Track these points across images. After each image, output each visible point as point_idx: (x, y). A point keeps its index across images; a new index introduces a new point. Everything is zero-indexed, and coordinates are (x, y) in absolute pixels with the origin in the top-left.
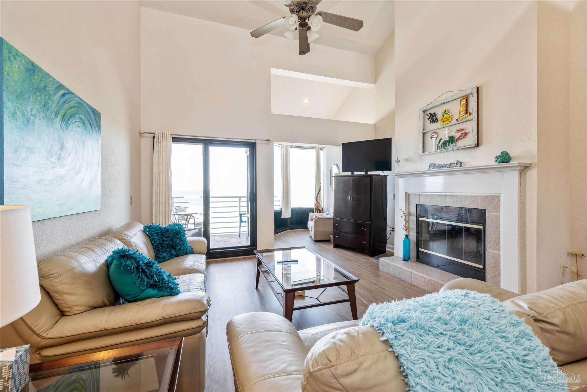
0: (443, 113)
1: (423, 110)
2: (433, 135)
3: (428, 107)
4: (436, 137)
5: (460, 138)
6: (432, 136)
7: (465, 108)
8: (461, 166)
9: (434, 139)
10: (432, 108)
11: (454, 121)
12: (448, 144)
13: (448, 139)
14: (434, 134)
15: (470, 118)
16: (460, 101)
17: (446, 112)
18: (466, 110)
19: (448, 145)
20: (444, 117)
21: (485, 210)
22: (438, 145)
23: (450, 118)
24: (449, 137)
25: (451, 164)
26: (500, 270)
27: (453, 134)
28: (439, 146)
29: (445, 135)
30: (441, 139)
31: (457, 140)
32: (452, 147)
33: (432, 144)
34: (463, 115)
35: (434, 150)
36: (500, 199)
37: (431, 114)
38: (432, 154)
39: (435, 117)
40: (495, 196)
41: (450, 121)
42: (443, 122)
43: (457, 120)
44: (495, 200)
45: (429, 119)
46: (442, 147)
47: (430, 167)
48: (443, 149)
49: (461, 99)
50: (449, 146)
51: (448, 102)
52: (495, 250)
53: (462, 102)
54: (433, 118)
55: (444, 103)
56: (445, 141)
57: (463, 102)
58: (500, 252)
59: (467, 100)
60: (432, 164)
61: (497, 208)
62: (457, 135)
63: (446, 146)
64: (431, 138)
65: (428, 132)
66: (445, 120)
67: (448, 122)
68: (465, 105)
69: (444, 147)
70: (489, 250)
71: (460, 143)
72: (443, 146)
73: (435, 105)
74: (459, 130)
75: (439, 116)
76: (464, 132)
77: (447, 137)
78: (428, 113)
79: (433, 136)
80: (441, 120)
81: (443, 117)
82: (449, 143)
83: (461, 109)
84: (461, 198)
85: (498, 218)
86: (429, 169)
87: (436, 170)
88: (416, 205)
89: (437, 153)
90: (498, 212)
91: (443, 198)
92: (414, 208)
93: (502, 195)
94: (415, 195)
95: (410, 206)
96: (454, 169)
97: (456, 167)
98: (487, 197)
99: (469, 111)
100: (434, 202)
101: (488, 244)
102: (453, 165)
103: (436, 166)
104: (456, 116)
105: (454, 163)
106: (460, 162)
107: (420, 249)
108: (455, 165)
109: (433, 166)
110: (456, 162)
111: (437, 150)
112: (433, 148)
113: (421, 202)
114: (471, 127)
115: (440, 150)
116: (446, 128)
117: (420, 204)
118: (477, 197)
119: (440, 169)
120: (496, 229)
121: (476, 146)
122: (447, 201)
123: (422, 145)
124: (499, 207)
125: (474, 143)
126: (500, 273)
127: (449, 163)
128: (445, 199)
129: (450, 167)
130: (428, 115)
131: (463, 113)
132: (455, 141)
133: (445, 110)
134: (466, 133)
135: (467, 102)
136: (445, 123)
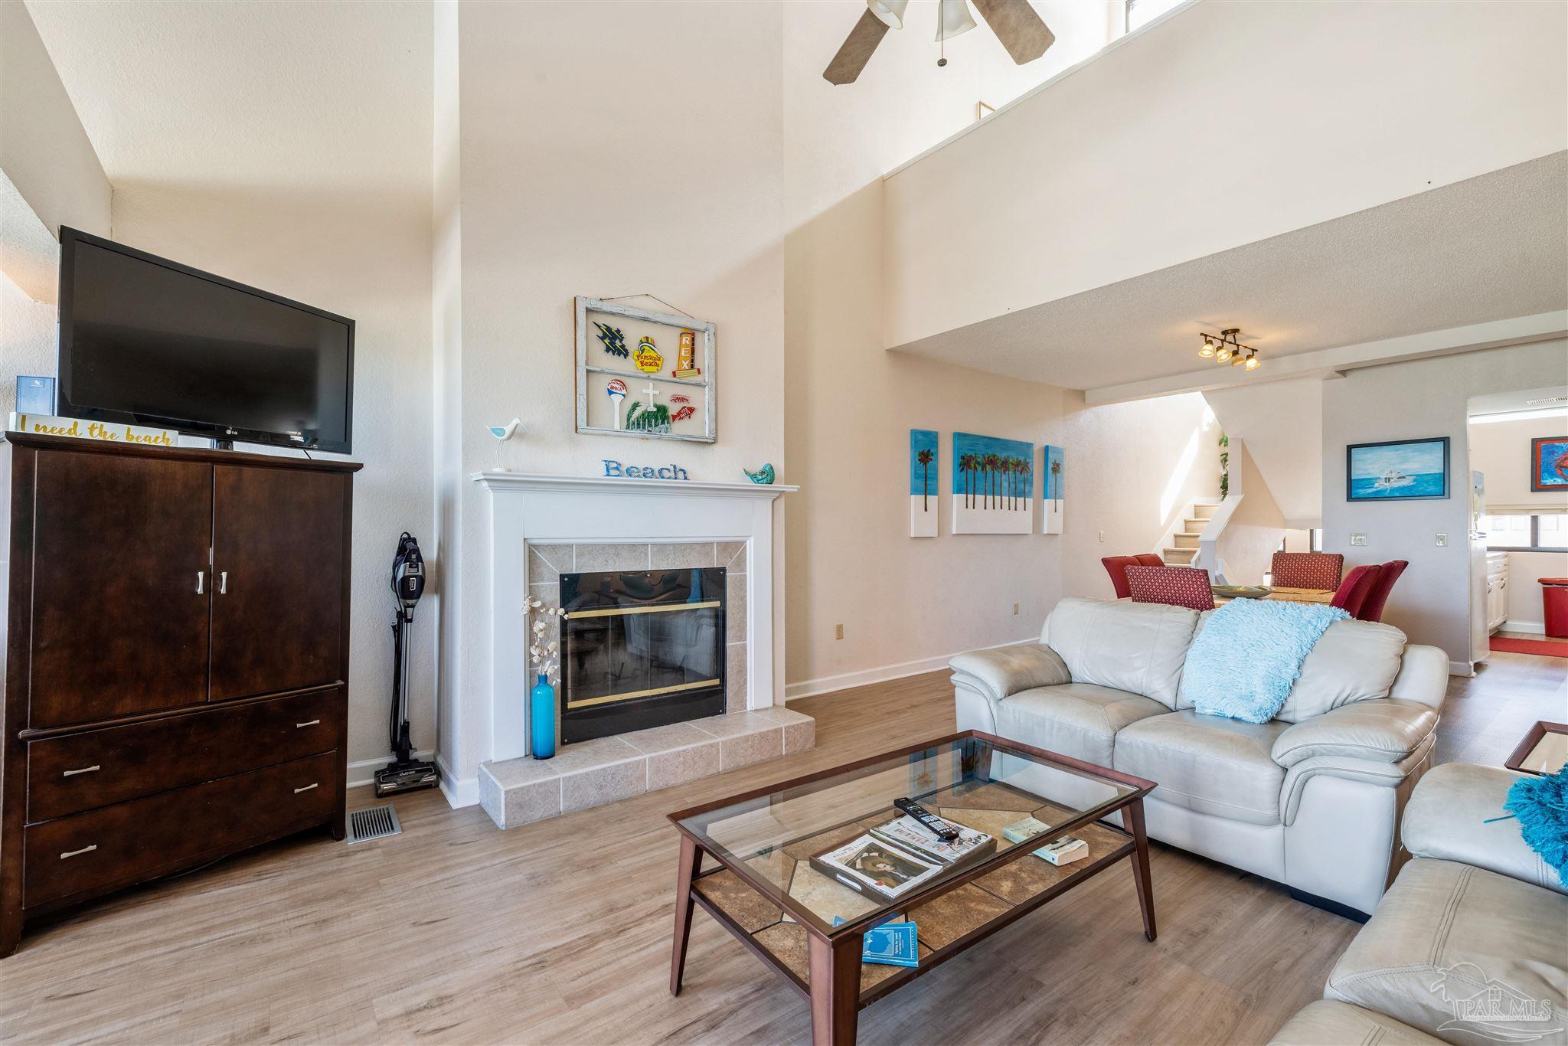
0: (642, 342)
1: (589, 306)
2: (614, 385)
3: (606, 307)
4: (624, 395)
5: (678, 416)
6: (612, 387)
7: (689, 355)
8: (686, 478)
9: (617, 398)
10: (613, 314)
11: (666, 373)
12: (655, 422)
13: (655, 410)
14: (617, 386)
15: (698, 379)
16: (680, 334)
17: (648, 342)
18: (692, 361)
19: (653, 425)
20: (644, 355)
21: (724, 569)
22: (629, 416)
23: (658, 362)
24: (655, 406)
25: (662, 469)
26: (746, 675)
27: (665, 401)
28: (632, 419)
29: (649, 395)
30: (636, 405)
31: (674, 417)
32: (663, 430)
33: (614, 409)
34: (687, 368)
35: (617, 427)
36: (745, 547)
37: (609, 329)
38: (606, 435)
39: (621, 341)
40: (738, 542)
41: (659, 368)
42: (642, 364)
43: (674, 374)
44: (735, 548)
45: (602, 339)
46: (638, 424)
47: (608, 470)
48: (646, 431)
49: (681, 331)
50: (656, 426)
51: (655, 322)
52: (739, 641)
53: (684, 339)
54: (613, 341)
55: (645, 319)
56: (646, 411)
57: (686, 340)
58: (746, 641)
59: (693, 339)
60: (612, 462)
61: (741, 564)
62: (674, 409)
63: (651, 426)
64: (610, 393)
65: (602, 372)
66: (648, 361)
67: (654, 369)
68: (689, 348)
69: (644, 425)
70: (731, 644)
71: (680, 428)
72: (641, 422)
73: (626, 313)
74: (677, 398)
75: (631, 344)
76: (687, 405)
77: (652, 404)
78: (602, 320)
79: (616, 389)
80: (638, 357)
81: (643, 351)
82: (656, 420)
83: (683, 354)
84: (683, 548)
85: (743, 581)
86: (608, 475)
87: (625, 480)
88: (562, 576)
89: (626, 437)
90: (744, 569)
91: (641, 553)
92: (554, 585)
93: (752, 538)
94: (554, 547)
95: (536, 582)
96: (673, 483)
97: (676, 478)
98: (727, 543)
99: (697, 365)
100: (618, 563)
101: (729, 633)
102: (666, 473)
103: (623, 469)
104: (670, 364)
105: (667, 469)
106: (681, 470)
107: (571, 705)
108: (672, 474)
109: (617, 469)
110: (672, 468)
111: (627, 431)
112: (617, 423)
113: (577, 567)
114: (701, 400)
115: (637, 432)
116: (647, 381)
117: (574, 572)
118: (712, 543)
119: (637, 479)
120: (741, 603)
121: (713, 441)
122: (652, 556)
123: (585, 404)
124: (745, 561)
125: (712, 436)
126: (746, 680)
127: (657, 468)
128: (646, 555)
129: (663, 478)
130: (599, 327)
131: (686, 364)
132: (671, 419)
133: (647, 338)
134: (692, 410)
135: (693, 344)
136: (647, 368)
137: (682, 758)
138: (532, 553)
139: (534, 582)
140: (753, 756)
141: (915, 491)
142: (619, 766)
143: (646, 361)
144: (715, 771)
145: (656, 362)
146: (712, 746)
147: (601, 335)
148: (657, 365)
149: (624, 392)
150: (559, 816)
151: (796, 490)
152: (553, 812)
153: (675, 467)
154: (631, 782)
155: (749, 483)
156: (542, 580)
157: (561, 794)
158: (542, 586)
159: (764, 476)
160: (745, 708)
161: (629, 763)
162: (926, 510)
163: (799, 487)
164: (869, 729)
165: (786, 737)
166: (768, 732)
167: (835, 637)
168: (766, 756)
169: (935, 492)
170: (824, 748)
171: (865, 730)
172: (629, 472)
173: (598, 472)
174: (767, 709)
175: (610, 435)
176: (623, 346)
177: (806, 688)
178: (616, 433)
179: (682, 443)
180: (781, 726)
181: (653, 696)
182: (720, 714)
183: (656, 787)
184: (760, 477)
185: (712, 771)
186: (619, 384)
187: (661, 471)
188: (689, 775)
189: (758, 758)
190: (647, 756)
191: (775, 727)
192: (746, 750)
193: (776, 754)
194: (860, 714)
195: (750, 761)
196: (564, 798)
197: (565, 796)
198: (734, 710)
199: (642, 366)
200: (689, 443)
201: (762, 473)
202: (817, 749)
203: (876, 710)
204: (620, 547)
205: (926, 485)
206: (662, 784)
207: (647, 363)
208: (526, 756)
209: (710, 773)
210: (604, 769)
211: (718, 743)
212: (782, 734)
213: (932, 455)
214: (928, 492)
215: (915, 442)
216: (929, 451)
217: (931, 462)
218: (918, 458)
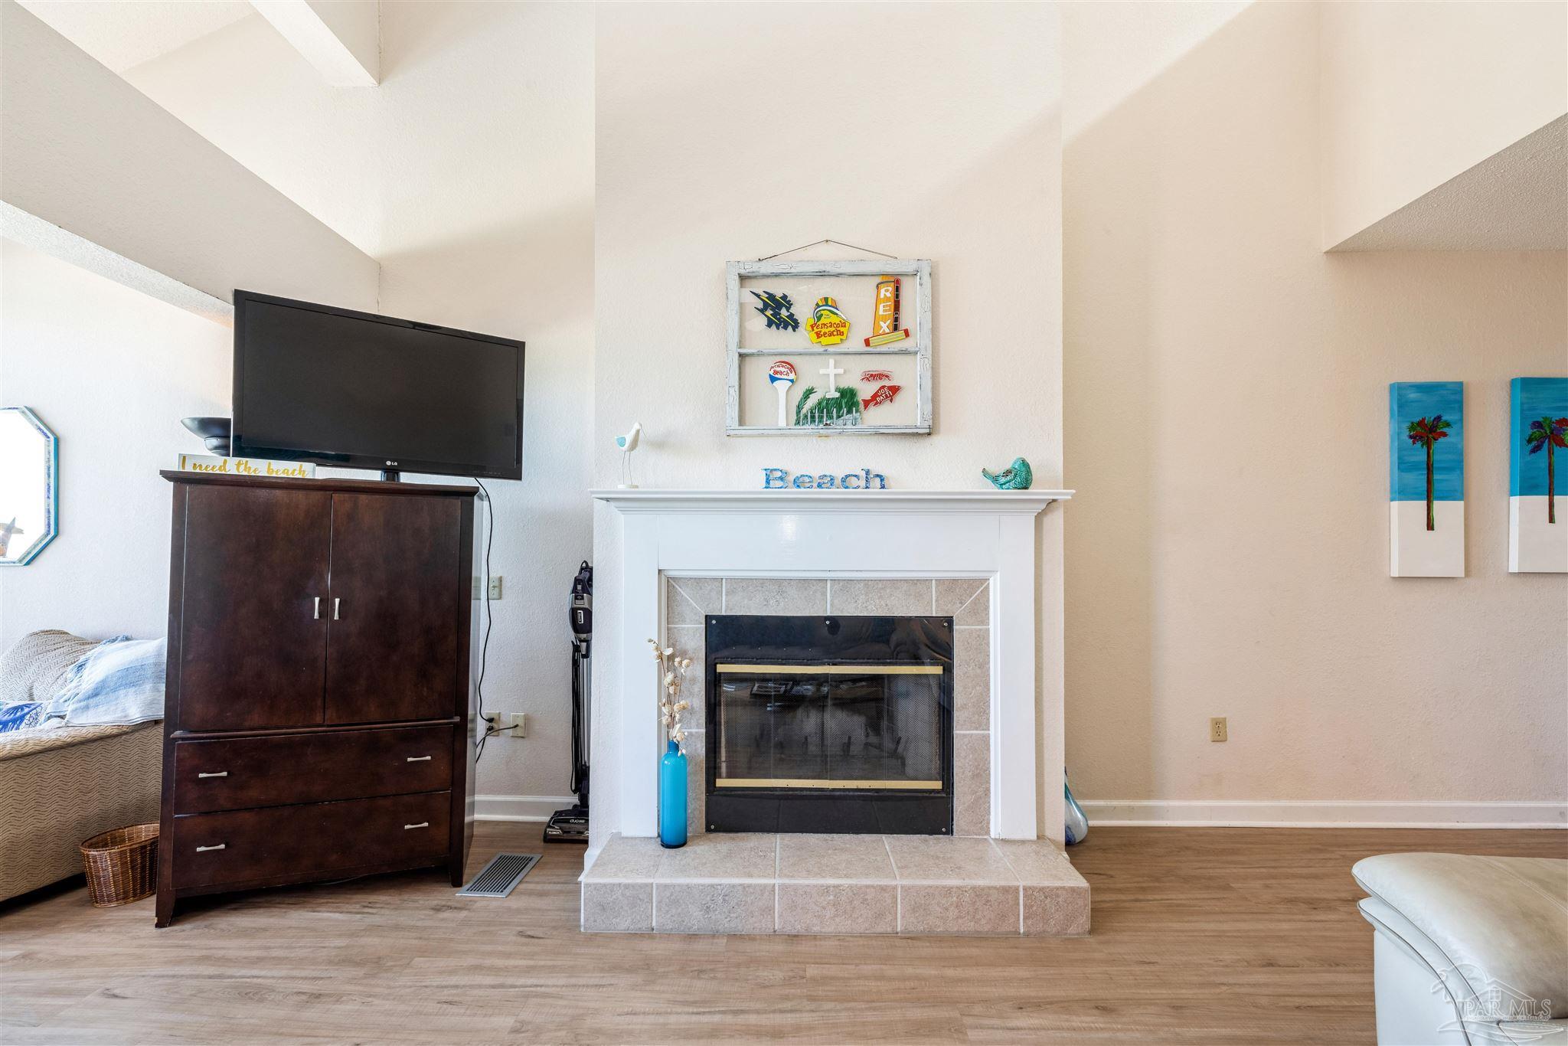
0: (818, 306)
1: (742, 272)
2: (778, 369)
3: (766, 268)
4: (792, 381)
5: (874, 400)
6: (776, 372)
7: (891, 313)
8: (883, 487)
9: (782, 386)
10: (777, 275)
11: (855, 343)
12: (838, 412)
13: (838, 395)
14: (783, 369)
15: (907, 344)
16: (877, 286)
17: (827, 305)
18: (896, 319)
19: (835, 416)
20: (823, 320)
21: (950, 620)
22: (799, 408)
23: (842, 329)
24: (837, 389)
25: (847, 476)
26: (988, 783)
27: (853, 381)
28: (804, 411)
29: (829, 377)
30: (809, 392)
31: (867, 403)
32: (849, 422)
33: (779, 401)
34: (887, 331)
35: (782, 423)
36: (987, 588)
37: (771, 297)
38: (765, 435)
39: (788, 309)
40: (975, 580)
41: (844, 337)
42: (818, 335)
43: (867, 342)
44: (973, 589)
45: (762, 311)
46: (813, 417)
47: (768, 482)
48: (821, 426)
49: (879, 280)
50: (839, 417)
51: (838, 275)
52: (977, 729)
53: (883, 291)
54: (777, 312)
55: (822, 274)
56: (824, 399)
57: (887, 292)
58: (989, 730)
59: (897, 289)
60: (775, 470)
61: (980, 610)
62: (866, 391)
63: (831, 418)
64: (773, 379)
65: (760, 354)
66: (827, 330)
67: (836, 339)
68: (891, 303)
69: (821, 417)
70: (962, 732)
71: (875, 417)
72: (817, 415)
73: (793, 270)
74: (872, 375)
75: (803, 311)
76: (887, 383)
77: (833, 389)
78: (761, 287)
79: (781, 373)
80: (812, 327)
81: (819, 318)
82: (840, 408)
83: (881, 312)
84: (880, 586)
85: (983, 638)
86: (766, 487)
87: (793, 492)
88: (708, 618)
89: (796, 436)
90: (985, 621)
91: (815, 592)
92: (697, 629)
93: (999, 573)
94: (698, 581)
95: (677, 623)
96: (862, 493)
97: (867, 487)
98: (955, 581)
99: (904, 323)
100: (782, 604)
101: (959, 716)
102: (854, 481)
103: (791, 478)
104: (861, 327)
105: (856, 476)
106: (878, 476)
107: (721, 783)
108: (863, 483)
109: (781, 479)
110: (863, 474)
111: (797, 427)
112: (782, 417)
113: (727, 606)
114: (908, 373)
115: (809, 428)
116: (827, 357)
117: (724, 614)
118: (928, 581)
119: (808, 489)
120: (979, 671)
121: (927, 431)
122: (832, 596)
123: (737, 398)
124: (987, 608)
125: (926, 424)
126: (988, 790)
127: (839, 474)
128: (824, 594)
129: (847, 487)
130: (758, 296)
131: (885, 326)
132: (862, 406)
133: (826, 299)
134: (895, 390)
135: (897, 296)
136: (824, 340)
137: (832, 897)
138: (670, 586)
139: (673, 623)
140: (960, 921)
141: (1402, 493)
142: (734, 886)
143: (823, 330)
144: (889, 930)
145: (839, 330)
147: (761, 305)
148: (842, 334)
149: (792, 376)
150: (649, 934)
151: (1070, 497)
153: (868, 472)
154: (751, 912)
155: (991, 489)
156: (684, 621)
157: (654, 904)
158: (683, 629)
159: (1009, 478)
160: (988, 832)
161: (749, 886)
162: (1430, 526)
163: (1074, 491)
164: (1225, 927)
165: (1025, 906)
166: (989, 888)
167: (1209, 738)
168: (985, 927)
169: (1456, 493)
170: (1107, 942)
171: (1212, 926)
172: (798, 483)
173: (755, 483)
174: (1023, 842)
175: (768, 436)
176: (791, 316)
177: (1149, 812)
178: (779, 432)
179: (876, 437)
180: (1013, 885)
181: (834, 790)
182: (944, 834)
183: (789, 929)
184: (1003, 480)
185: (882, 927)
186: (785, 367)
187: (844, 480)
188: (844, 925)
189: (969, 926)
190: (777, 881)
191: (1003, 883)
192: (947, 909)
193: (1005, 928)
194: (1227, 888)
195: (953, 927)
196: (657, 911)
197: (658, 908)
198: (968, 833)
199: (818, 337)
200: (891, 437)
201: (1007, 473)
202: (1091, 939)
203: (1267, 886)
204: (786, 583)
205: (1429, 482)
206: (799, 928)
207: (825, 334)
208: (657, 837)
209: (880, 929)
210: (712, 886)
211: (895, 888)
212: (1017, 899)
213: (1448, 425)
214: (1435, 494)
215: (1401, 406)
216: (1439, 418)
217: (1442, 440)
218: (1406, 433)
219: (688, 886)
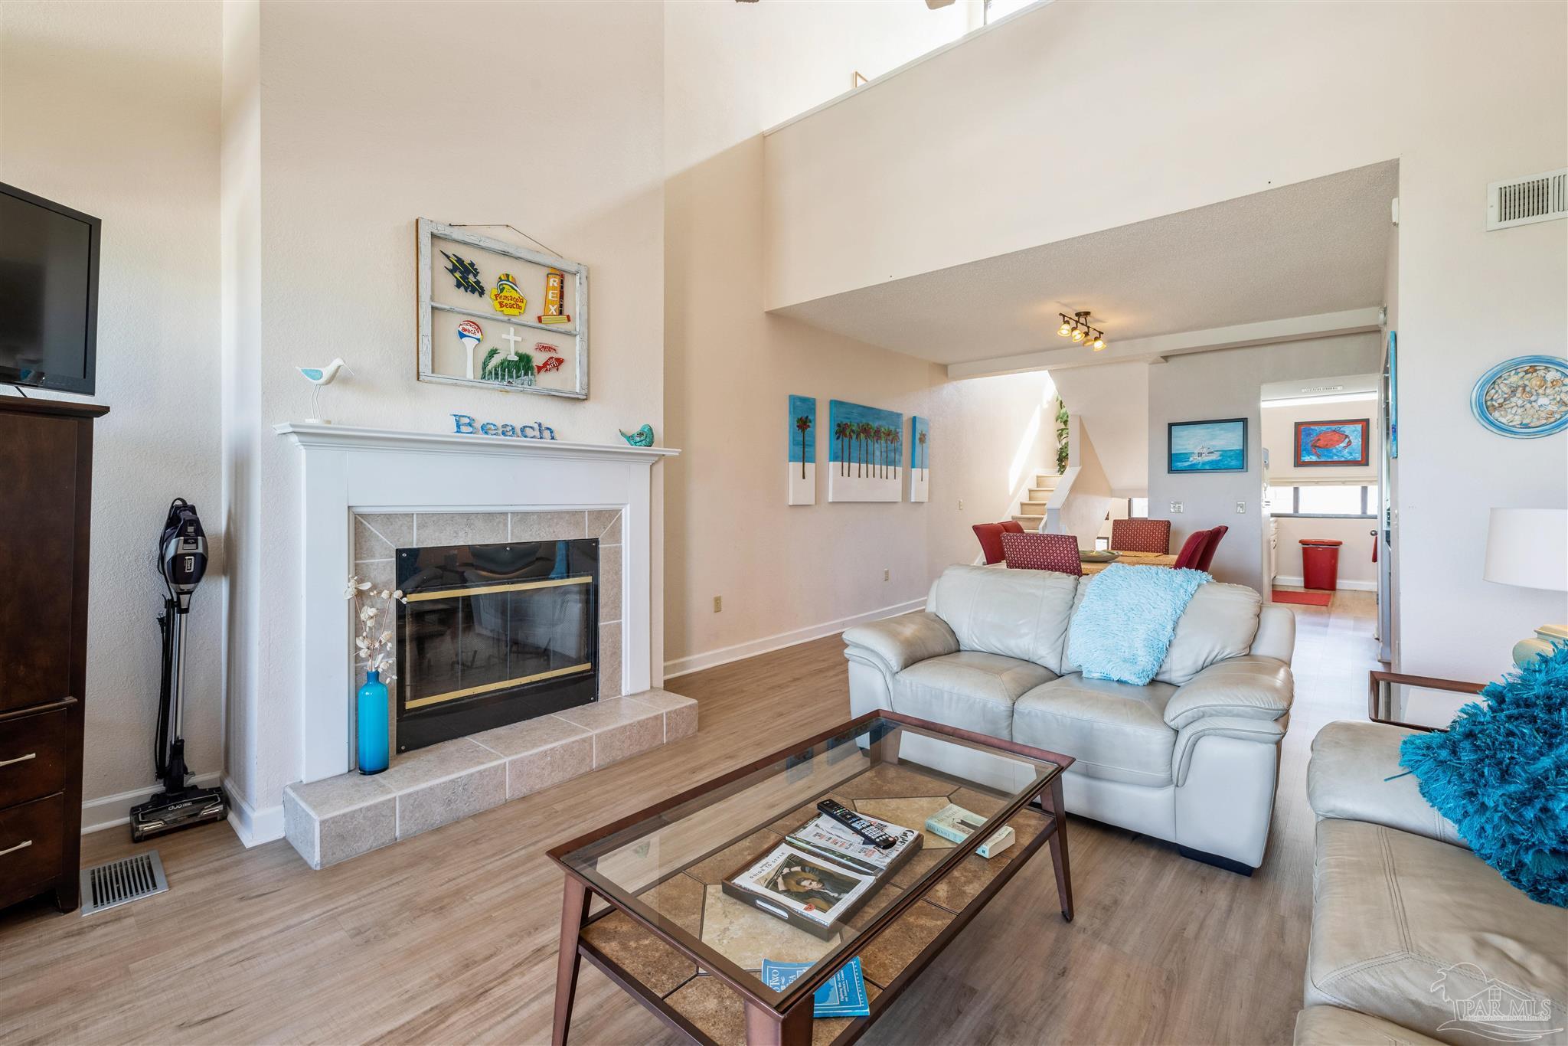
0: (500, 279)
1: (435, 232)
2: (466, 327)
3: (456, 234)
4: (479, 340)
6: (465, 330)
7: (557, 299)
8: (553, 438)
9: (469, 343)
10: (465, 243)
11: (530, 318)
12: (517, 373)
13: (516, 358)
14: (471, 328)
15: (568, 327)
16: (548, 275)
17: (508, 281)
18: (561, 306)
19: (514, 377)
20: (505, 293)
21: (596, 541)
22: (485, 365)
23: (520, 304)
24: (517, 354)
25: (525, 427)
26: (621, 657)
27: (528, 349)
28: (489, 367)
29: (510, 342)
30: (493, 353)
31: (539, 369)
32: (526, 383)
33: (467, 356)
35: (470, 375)
36: (621, 516)
37: (459, 260)
38: (456, 385)
39: (475, 276)
40: (613, 511)
41: (522, 311)
42: (501, 304)
43: (540, 319)
44: (609, 517)
45: (452, 271)
46: (496, 374)
47: (458, 426)
48: (505, 383)
49: (550, 271)
50: (518, 377)
51: (517, 258)
52: (614, 619)
53: (551, 281)
54: (465, 276)
55: (505, 254)
56: (505, 360)
57: (554, 282)
58: (621, 619)
59: (562, 282)
60: (463, 416)
61: (616, 533)
62: (539, 359)
63: (512, 377)
64: (462, 336)
65: (451, 311)
66: (508, 302)
67: (516, 311)
68: (557, 292)
69: (503, 376)
70: (605, 623)
71: (547, 380)
72: (500, 373)
73: (481, 244)
74: (543, 347)
75: (488, 280)
76: (556, 356)
77: (513, 353)
78: (452, 249)
79: (469, 331)
80: (496, 296)
81: (502, 290)
82: (518, 370)
83: (550, 298)
84: (549, 517)
85: (618, 552)
86: (458, 432)
87: (481, 438)
88: (399, 552)
89: (481, 388)
90: (619, 541)
91: (499, 522)
92: (388, 562)
93: (628, 506)
94: (389, 517)
95: (365, 559)
96: (537, 443)
97: (541, 438)
98: (600, 512)
99: (567, 310)
100: (470, 535)
101: (602, 611)
102: (529, 432)
103: (478, 425)
104: (535, 308)
105: (531, 427)
106: (548, 429)
107: (410, 705)
108: (537, 433)
109: (470, 425)
110: (536, 426)
111: (483, 381)
112: (470, 372)
113: (418, 540)
114: (572, 350)
115: (495, 383)
116: (509, 325)
117: (415, 547)
118: (583, 512)
119: (494, 437)
120: (615, 577)
121: (585, 397)
122: (512, 527)
123: (430, 347)
124: (620, 531)
125: (584, 392)
126: (620, 662)
127: (518, 426)
128: (506, 525)
129: (526, 437)
130: (448, 257)
131: (553, 309)
132: (536, 370)
133: (508, 276)
134: (560, 361)
135: (562, 287)
136: (507, 311)
137: (549, 758)
138: (359, 524)
139: (361, 559)
140: (631, 747)
141: (792, 457)
142: (472, 775)
143: (505, 302)
144: (588, 769)
145: (518, 303)
146: (584, 740)
147: (450, 267)
148: (520, 308)
149: (479, 336)
150: (395, 844)
151: (677, 454)
152: (387, 839)
153: (540, 425)
154: (487, 792)
155: (624, 445)
156: (373, 556)
157: (397, 816)
158: (372, 564)
159: (642, 438)
160: (620, 694)
161: (485, 771)
162: (804, 477)
163: (680, 450)
164: (753, 707)
165: (667, 724)
166: (647, 719)
167: (713, 610)
168: (645, 746)
169: (813, 460)
170: (708, 732)
171: (749, 709)
172: (485, 429)
173: (445, 428)
174: (644, 693)
175: (461, 386)
176: (478, 283)
178: (471, 384)
179: (549, 398)
180: (660, 713)
181: (512, 688)
182: (592, 701)
183: (518, 794)
184: (638, 439)
185: (584, 769)
186: (471, 327)
187: (523, 429)
188: (558, 777)
189: (635, 749)
190: (507, 760)
191: (655, 714)
192: (623, 742)
193: (657, 743)
194: (743, 692)
195: (627, 753)
196: (400, 821)
197: (402, 818)
198: (608, 696)
199: (501, 307)
200: (556, 399)
201: (641, 434)
202: (699, 734)
203: (758, 686)
204: (473, 517)
205: (804, 452)
206: (525, 791)
207: (507, 305)
208: (349, 771)
209: (582, 771)
210: (453, 781)
211: (591, 738)
212: (662, 721)
213: (810, 422)
214: (806, 459)
215: (794, 408)
216: (807, 417)
217: (808, 429)
218: (796, 424)
219: (431, 788)
